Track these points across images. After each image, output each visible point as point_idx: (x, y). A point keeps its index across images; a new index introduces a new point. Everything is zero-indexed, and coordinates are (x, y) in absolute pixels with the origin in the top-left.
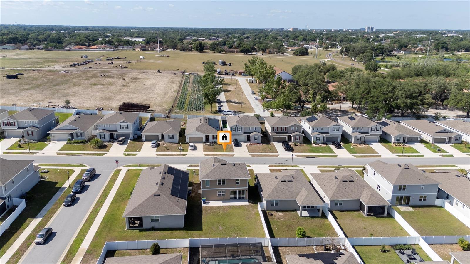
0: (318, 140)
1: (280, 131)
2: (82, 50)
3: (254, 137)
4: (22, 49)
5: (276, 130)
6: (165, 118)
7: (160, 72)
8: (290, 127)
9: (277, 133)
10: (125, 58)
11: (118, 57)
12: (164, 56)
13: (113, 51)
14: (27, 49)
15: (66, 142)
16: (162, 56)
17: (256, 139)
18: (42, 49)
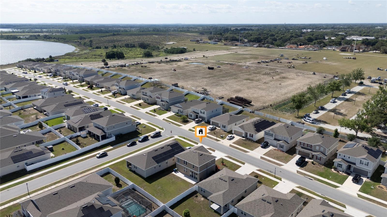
0: (339, 167)
1: (306, 146)
2: (292, 49)
3: (280, 145)
4: (254, 47)
5: (302, 145)
6: (251, 112)
7: (315, 74)
8: (315, 146)
9: (302, 148)
10: (310, 58)
11: (305, 57)
12: (351, 58)
13: (315, 50)
14: (257, 47)
15: (174, 114)
16: (349, 58)
17: (281, 147)
18: (266, 47)
